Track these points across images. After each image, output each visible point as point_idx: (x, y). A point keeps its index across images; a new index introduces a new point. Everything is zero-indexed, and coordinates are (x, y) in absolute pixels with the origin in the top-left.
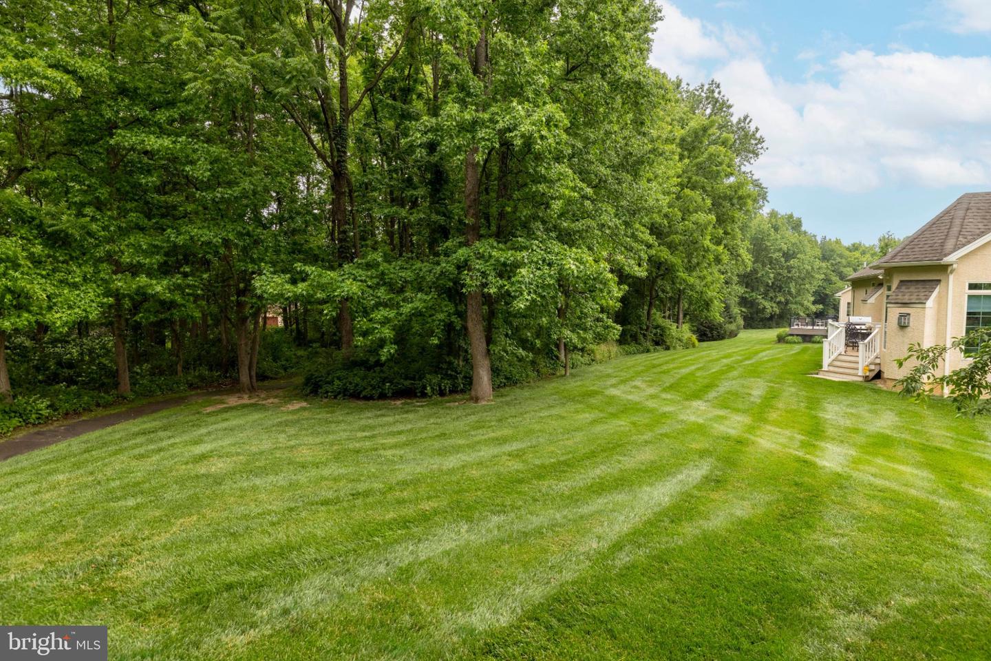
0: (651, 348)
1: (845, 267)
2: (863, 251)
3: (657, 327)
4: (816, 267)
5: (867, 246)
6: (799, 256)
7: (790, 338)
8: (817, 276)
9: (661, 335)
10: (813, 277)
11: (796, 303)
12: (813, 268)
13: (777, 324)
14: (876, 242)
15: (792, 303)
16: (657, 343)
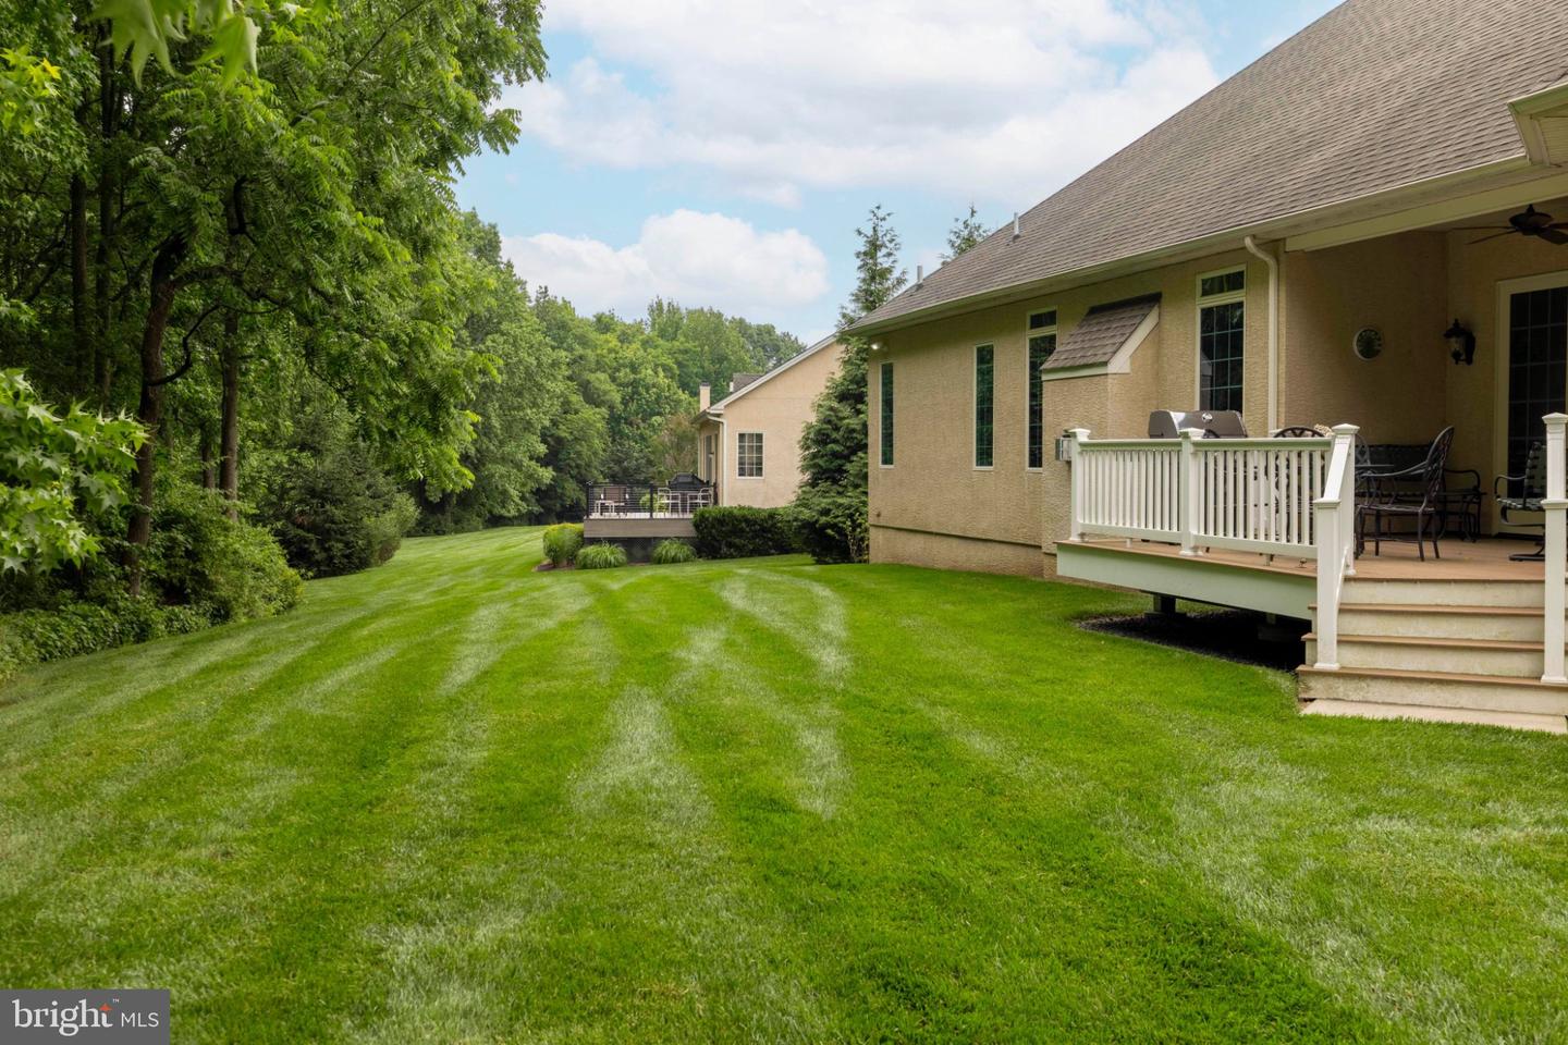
0: (158, 617)
1: (591, 371)
2: (624, 333)
3: (169, 520)
4: (546, 361)
5: (629, 321)
6: (504, 326)
7: (591, 550)
8: (550, 385)
9: (189, 554)
10: (540, 387)
11: (504, 460)
12: (539, 365)
13: (457, 522)
14: (645, 316)
15: (495, 461)
16: (173, 593)
